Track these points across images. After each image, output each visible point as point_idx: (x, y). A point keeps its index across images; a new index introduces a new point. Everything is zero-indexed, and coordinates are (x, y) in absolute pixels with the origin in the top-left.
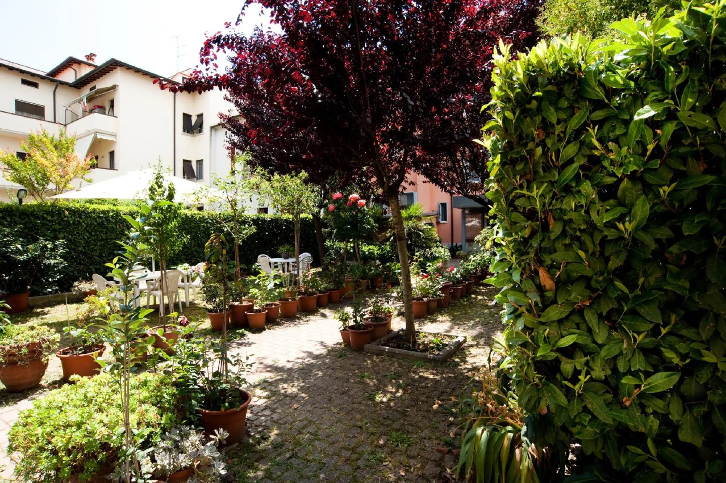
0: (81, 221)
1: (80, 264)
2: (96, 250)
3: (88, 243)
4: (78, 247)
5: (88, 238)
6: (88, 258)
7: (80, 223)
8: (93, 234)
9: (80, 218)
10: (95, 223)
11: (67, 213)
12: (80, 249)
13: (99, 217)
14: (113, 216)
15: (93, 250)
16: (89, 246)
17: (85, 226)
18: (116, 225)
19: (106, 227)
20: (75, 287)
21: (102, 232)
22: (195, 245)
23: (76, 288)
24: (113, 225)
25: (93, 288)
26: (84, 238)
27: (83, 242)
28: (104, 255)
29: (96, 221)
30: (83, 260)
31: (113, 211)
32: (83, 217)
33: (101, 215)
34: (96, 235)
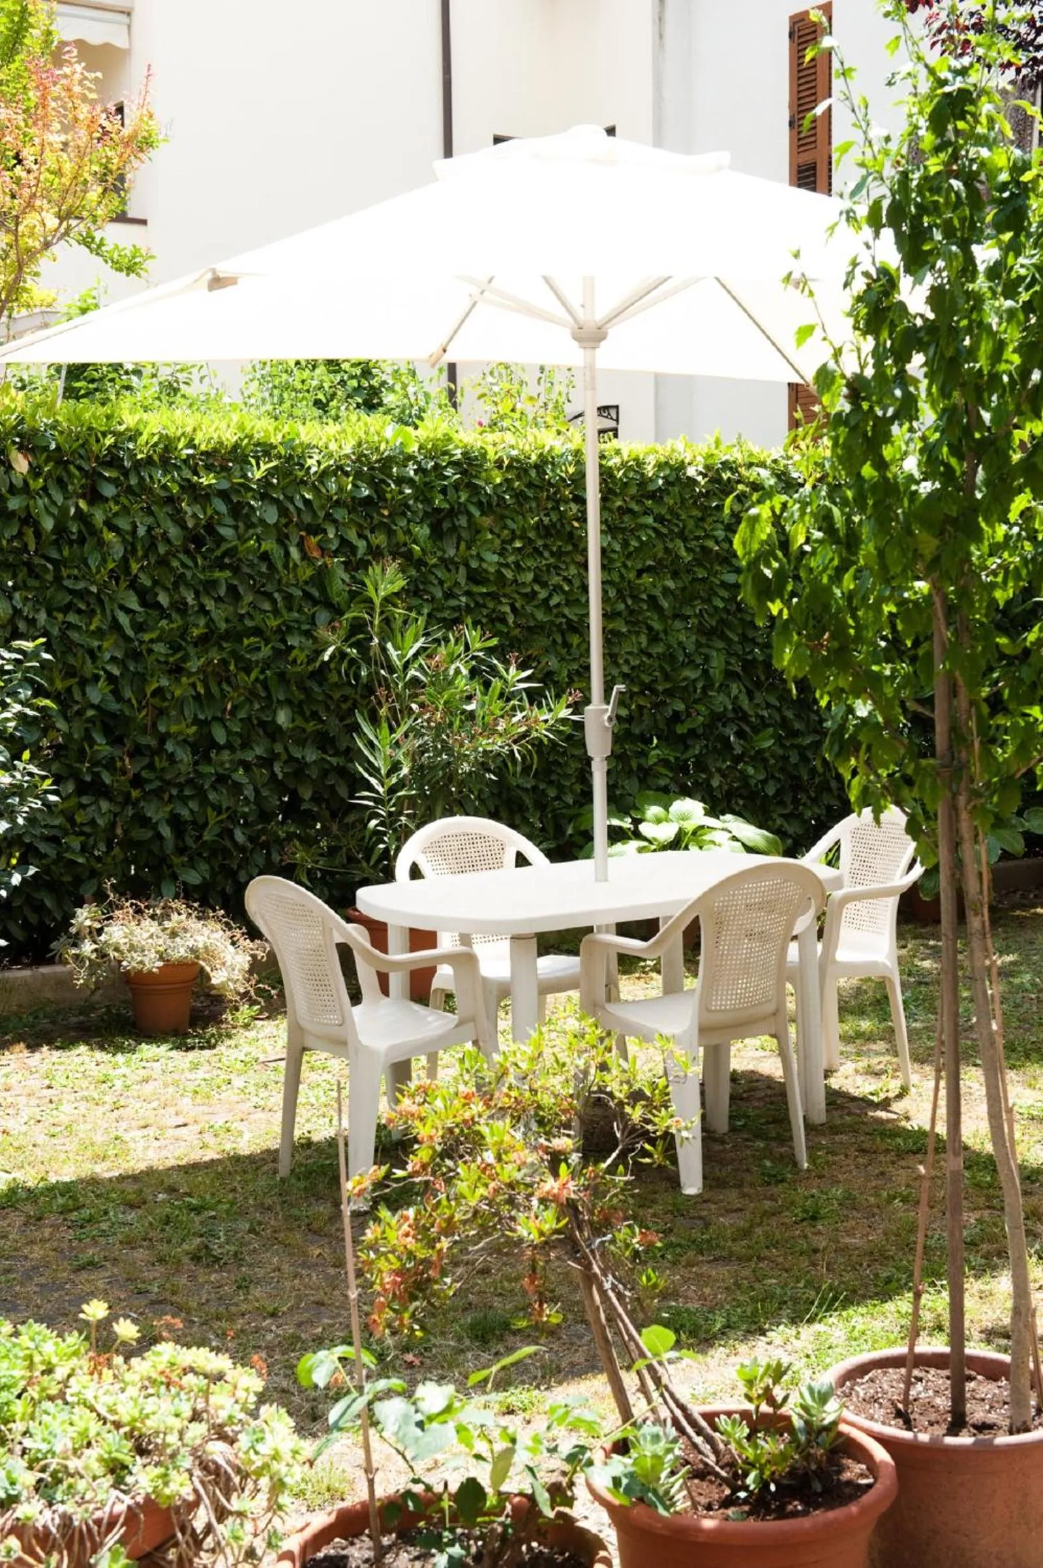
0: (99, 517)
1: (97, 789)
2: (181, 703)
3: (136, 655)
4: (83, 683)
5: (139, 628)
6: (137, 752)
7: (94, 532)
8: (163, 599)
9: (94, 497)
10: (174, 532)
11: (21, 464)
12: (95, 694)
13: (190, 488)
14: (265, 481)
15: (161, 701)
16: (141, 679)
17: (118, 551)
18: (282, 540)
19: (229, 560)
20: (76, 940)
21: (211, 585)
22: (730, 675)
23: (88, 948)
24: (269, 545)
25: (180, 950)
26: (116, 626)
27: (109, 648)
28: (220, 736)
29: (178, 518)
30: (110, 765)
31: (267, 450)
32: (109, 491)
33: (207, 480)
34: (181, 607)
